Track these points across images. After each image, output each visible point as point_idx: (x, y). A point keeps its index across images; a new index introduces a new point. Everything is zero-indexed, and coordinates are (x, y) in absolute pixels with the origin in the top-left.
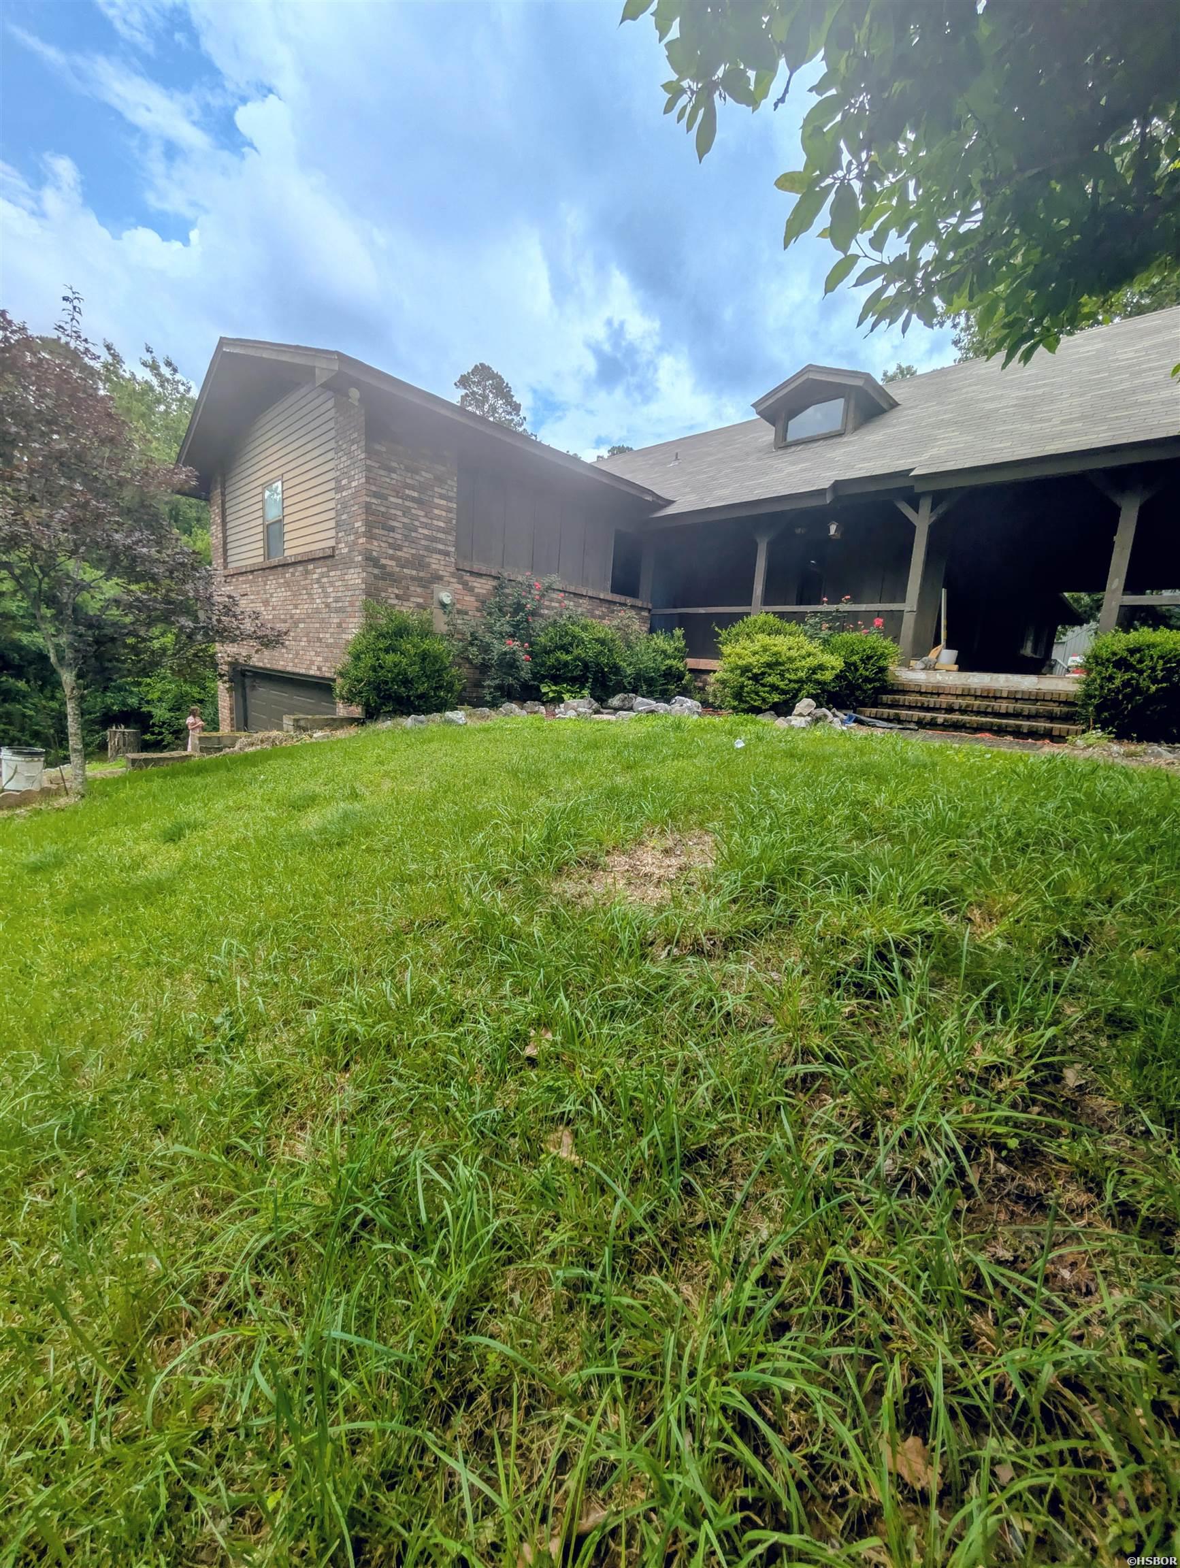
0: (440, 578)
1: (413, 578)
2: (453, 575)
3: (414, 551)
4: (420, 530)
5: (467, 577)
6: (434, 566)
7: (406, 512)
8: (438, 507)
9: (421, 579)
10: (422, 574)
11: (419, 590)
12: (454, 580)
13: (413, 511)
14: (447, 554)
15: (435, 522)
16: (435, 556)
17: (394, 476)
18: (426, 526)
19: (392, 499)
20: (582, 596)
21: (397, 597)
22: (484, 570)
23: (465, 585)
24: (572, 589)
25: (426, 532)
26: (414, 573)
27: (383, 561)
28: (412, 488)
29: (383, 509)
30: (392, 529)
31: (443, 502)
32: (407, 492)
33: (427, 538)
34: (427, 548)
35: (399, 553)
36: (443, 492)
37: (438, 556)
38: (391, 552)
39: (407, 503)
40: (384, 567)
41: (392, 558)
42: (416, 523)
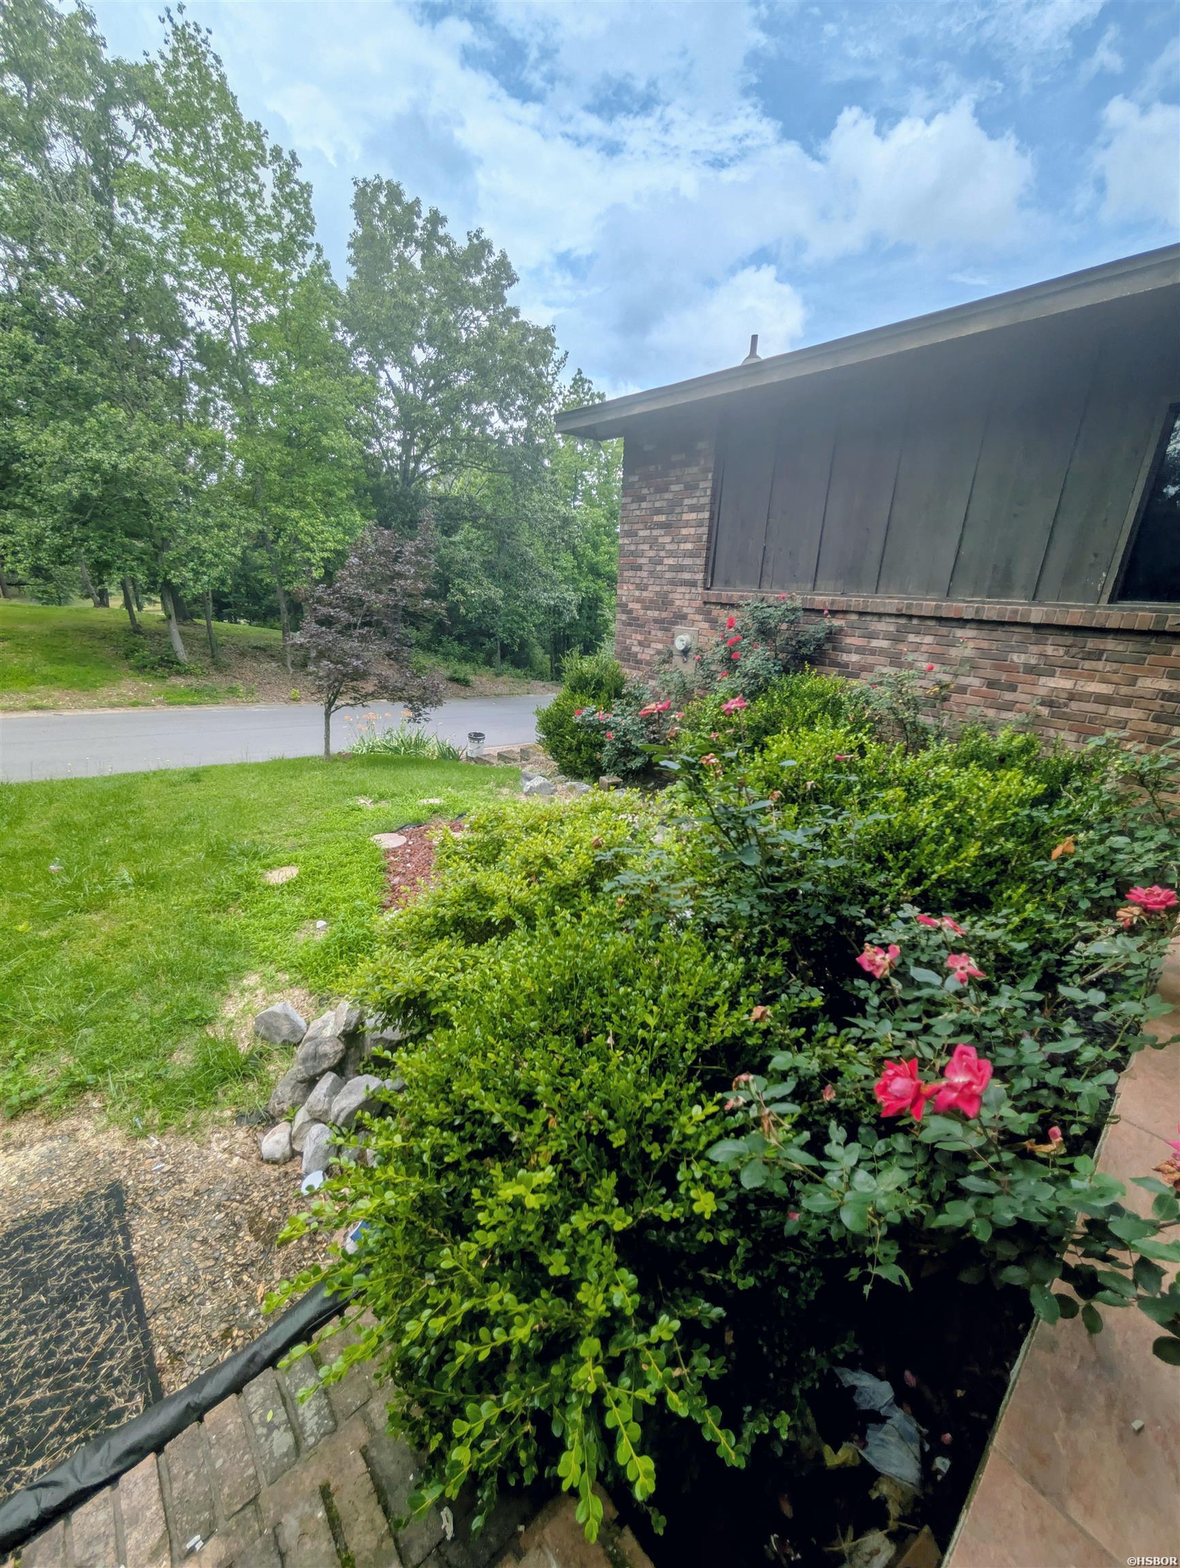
0: (684, 617)
1: (656, 621)
2: (699, 611)
3: (658, 589)
4: (666, 561)
5: (716, 611)
6: (678, 603)
7: (653, 542)
8: (687, 524)
9: (662, 621)
10: (664, 615)
11: (660, 634)
12: (699, 617)
13: (660, 540)
14: (693, 584)
15: (682, 546)
16: (680, 589)
17: (644, 505)
18: (671, 554)
19: (641, 533)
21: (640, 643)
23: (713, 621)
25: (671, 561)
26: (656, 614)
27: (631, 606)
28: (658, 511)
29: (633, 548)
30: (639, 568)
31: (693, 516)
32: (656, 518)
33: (672, 568)
34: (673, 582)
35: (645, 594)
36: (694, 501)
37: (683, 589)
38: (637, 593)
39: (655, 533)
40: (630, 612)
41: (638, 600)
42: (662, 554)
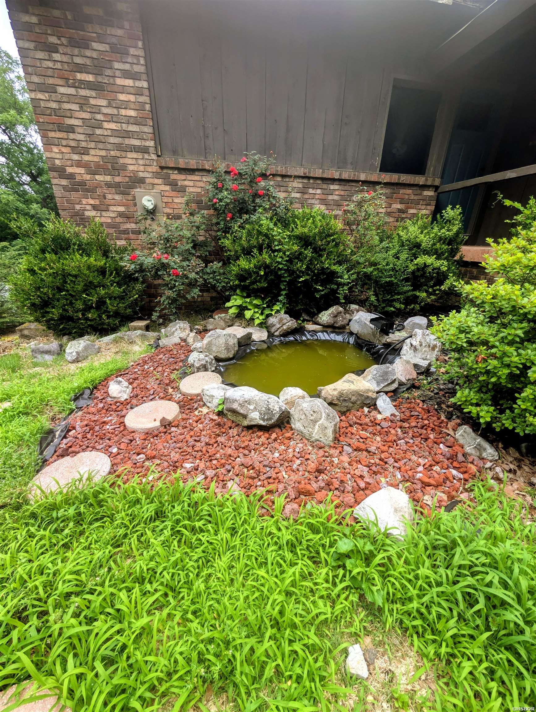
0: (142, 181)
1: (109, 185)
2: (156, 175)
3: (103, 153)
4: (106, 125)
5: (175, 176)
6: (131, 168)
7: (83, 104)
8: (123, 90)
9: (117, 185)
10: (117, 179)
11: (117, 197)
12: (160, 181)
13: (92, 102)
14: (144, 150)
15: (123, 112)
16: (130, 155)
17: (56, 56)
18: (111, 118)
19: (62, 90)
20: (333, 180)
21: (95, 207)
22: (193, 164)
23: (173, 185)
24: (318, 173)
25: (113, 126)
26: (108, 178)
27: (70, 170)
28: (81, 69)
29: (54, 105)
30: (71, 129)
31: (129, 82)
32: (79, 76)
33: (115, 133)
34: (119, 147)
35: (86, 158)
36: (127, 67)
37: (134, 155)
38: (76, 157)
39: (83, 92)
40: (71, 176)
41: (79, 164)
42: (99, 117)
